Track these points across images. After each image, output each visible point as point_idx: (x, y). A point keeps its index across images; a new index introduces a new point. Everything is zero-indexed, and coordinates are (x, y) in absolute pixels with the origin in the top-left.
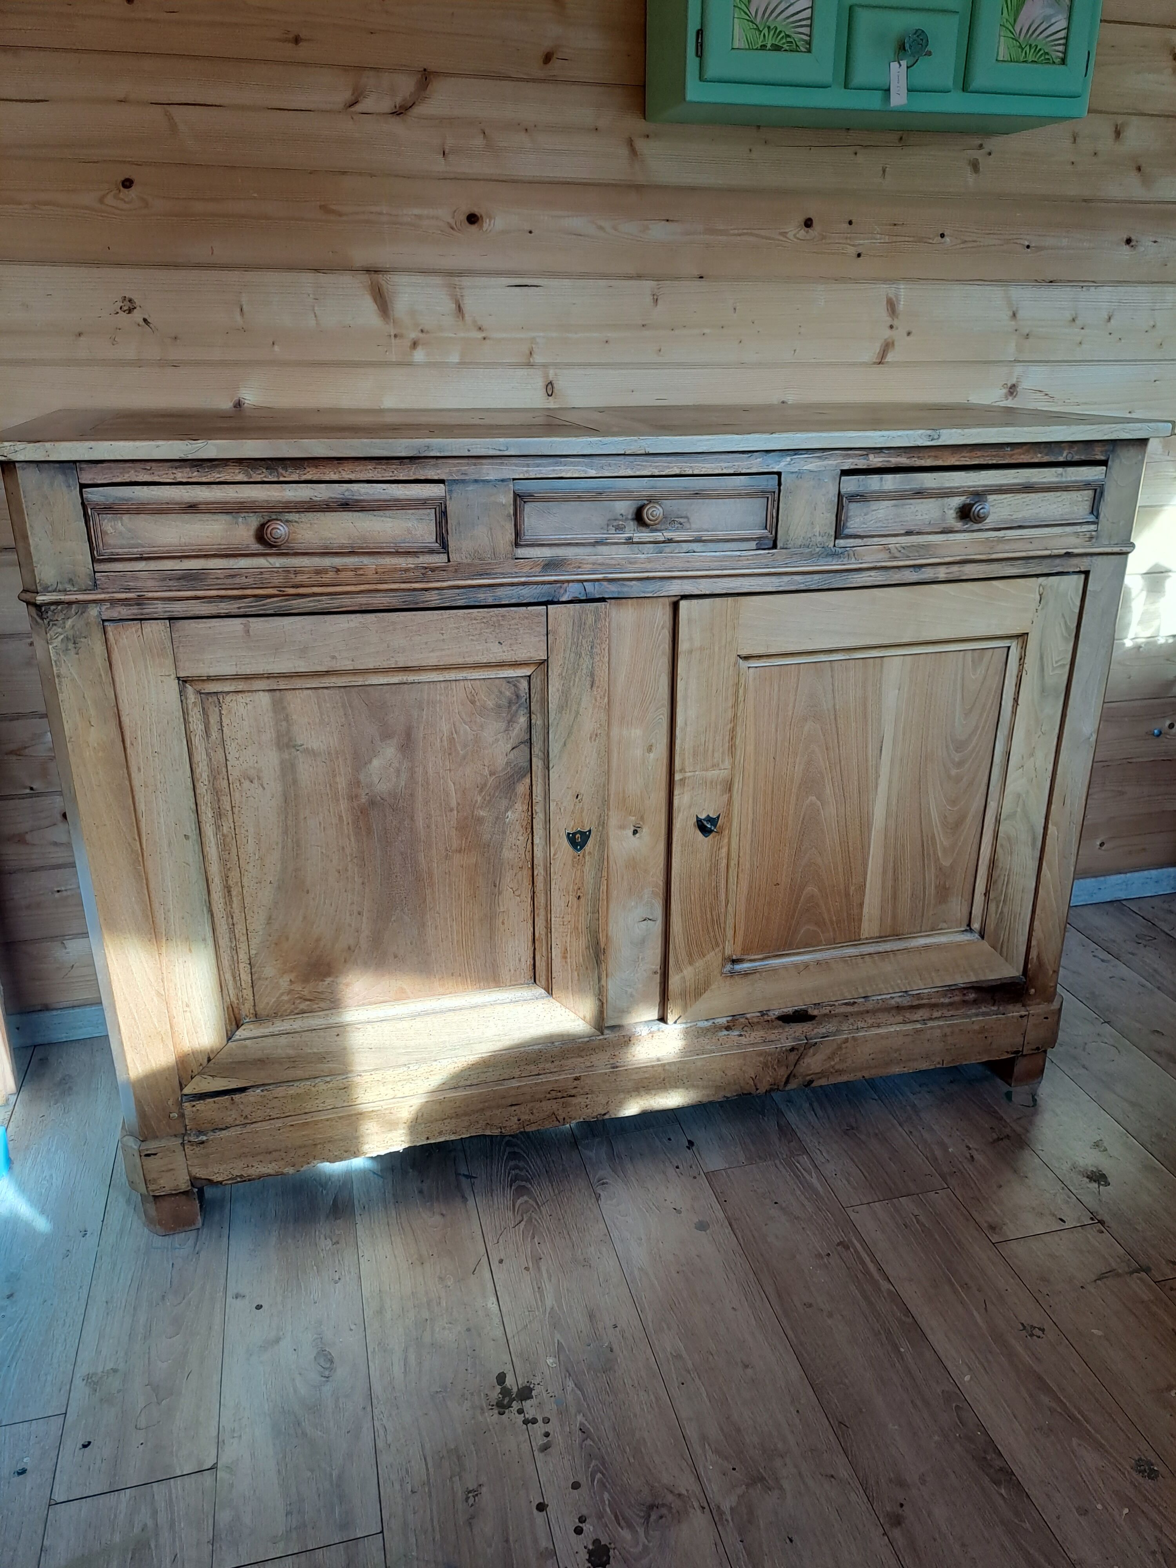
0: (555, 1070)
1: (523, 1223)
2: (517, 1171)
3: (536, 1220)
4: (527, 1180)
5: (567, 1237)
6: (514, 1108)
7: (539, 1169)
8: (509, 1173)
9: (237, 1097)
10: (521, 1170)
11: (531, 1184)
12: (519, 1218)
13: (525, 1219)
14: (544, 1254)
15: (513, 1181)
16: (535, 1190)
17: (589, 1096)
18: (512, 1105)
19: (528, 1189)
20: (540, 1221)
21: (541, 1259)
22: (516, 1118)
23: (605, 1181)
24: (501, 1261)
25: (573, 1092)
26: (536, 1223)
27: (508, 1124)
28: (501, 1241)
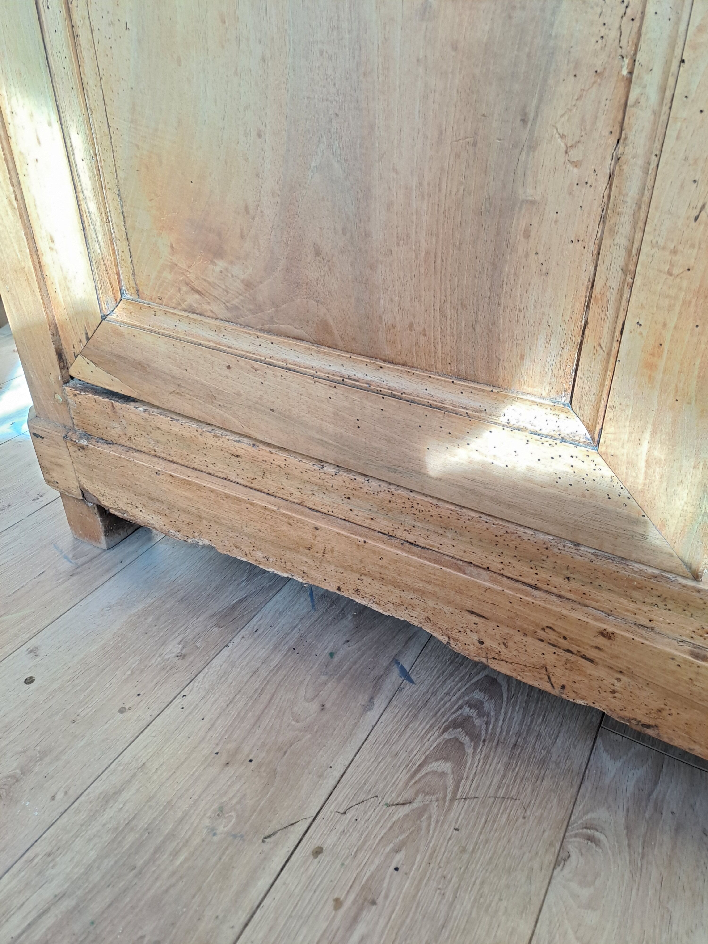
0: (569, 595)
1: (407, 809)
2: (473, 713)
3: (430, 817)
4: (475, 738)
5: (449, 895)
6: (477, 619)
7: (508, 732)
8: (460, 707)
9: (119, 405)
10: (481, 714)
11: (475, 749)
12: (407, 795)
13: (415, 805)
14: (386, 897)
15: (455, 724)
16: (472, 764)
17: (624, 679)
18: (472, 612)
19: (464, 754)
20: (432, 827)
21: (374, 903)
22: (475, 637)
23: (597, 834)
24: (318, 852)
25: (592, 653)
26: (424, 825)
27: (462, 637)
28: (349, 815)
